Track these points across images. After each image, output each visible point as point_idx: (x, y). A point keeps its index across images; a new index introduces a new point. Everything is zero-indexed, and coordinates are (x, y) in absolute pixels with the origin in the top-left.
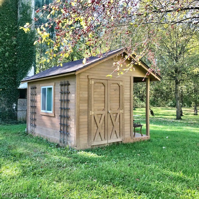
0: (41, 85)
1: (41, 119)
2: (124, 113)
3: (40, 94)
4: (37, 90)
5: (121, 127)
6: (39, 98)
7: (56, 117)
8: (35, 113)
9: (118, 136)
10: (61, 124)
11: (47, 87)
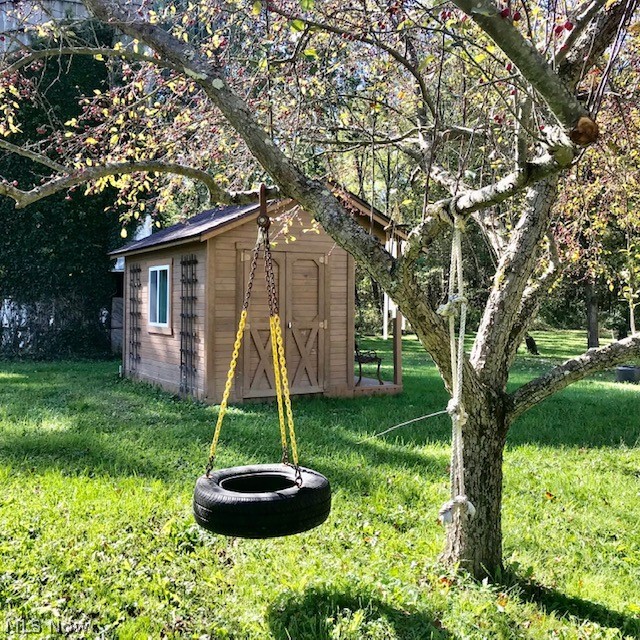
0: (149, 263)
1: (150, 342)
2: (329, 329)
3: (146, 285)
4: (142, 274)
5: (321, 361)
6: (146, 293)
7: (176, 336)
8: (139, 329)
9: (314, 380)
10: (181, 350)
11: (159, 268)
